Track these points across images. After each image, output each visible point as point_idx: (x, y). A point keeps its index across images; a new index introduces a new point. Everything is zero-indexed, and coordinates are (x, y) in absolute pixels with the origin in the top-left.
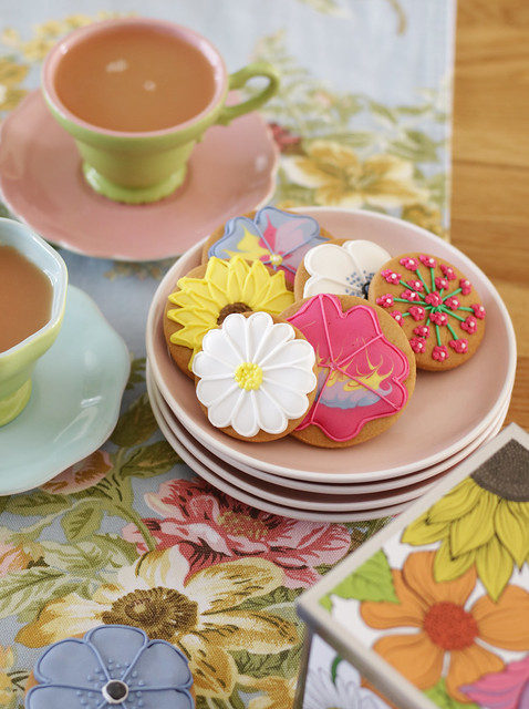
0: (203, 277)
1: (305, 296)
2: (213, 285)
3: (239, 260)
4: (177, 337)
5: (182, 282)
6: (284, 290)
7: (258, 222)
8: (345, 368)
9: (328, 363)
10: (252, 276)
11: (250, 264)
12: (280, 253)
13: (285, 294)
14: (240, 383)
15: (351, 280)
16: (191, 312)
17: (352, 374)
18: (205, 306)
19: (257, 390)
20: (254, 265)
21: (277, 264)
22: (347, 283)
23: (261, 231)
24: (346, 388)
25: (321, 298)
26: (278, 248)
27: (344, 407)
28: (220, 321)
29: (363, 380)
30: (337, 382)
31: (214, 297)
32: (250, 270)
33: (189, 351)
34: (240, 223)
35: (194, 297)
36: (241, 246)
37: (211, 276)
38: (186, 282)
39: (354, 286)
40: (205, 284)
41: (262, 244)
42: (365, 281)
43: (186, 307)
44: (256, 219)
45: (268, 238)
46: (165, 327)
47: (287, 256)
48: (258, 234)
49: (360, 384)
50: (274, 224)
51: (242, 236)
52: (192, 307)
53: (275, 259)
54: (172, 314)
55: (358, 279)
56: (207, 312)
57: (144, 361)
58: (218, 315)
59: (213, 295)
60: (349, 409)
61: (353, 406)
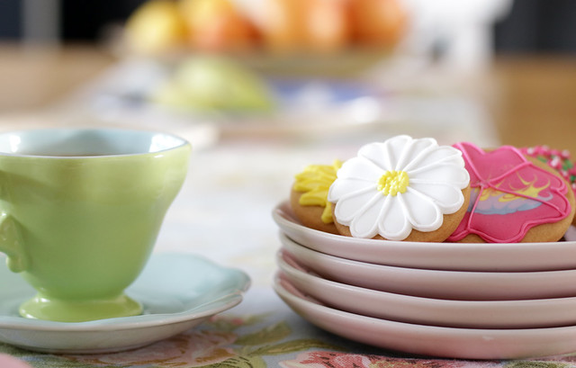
8: (497, 186)
14: (383, 191)
24: (501, 200)
27: (503, 213)
29: (520, 192)
30: (491, 197)
33: (320, 208)
49: (517, 195)
60: (508, 215)
61: (513, 211)
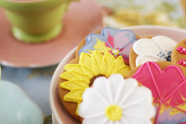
0: (78, 63)
1: (137, 65)
2: (84, 66)
3: (97, 52)
4: (67, 97)
5: (66, 67)
6: (124, 65)
7: (103, 35)
8: (168, 102)
9: (158, 100)
10: (105, 60)
11: (103, 54)
12: (118, 49)
13: (125, 67)
14: (109, 117)
15: (160, 55)
16: (73, 82)
17: (173, 104)
18: (81, 78)
19: (120, 120)
20: (105, 54)
21: (117, 54)
22: (158, 57)
23: (106, 39)
24: (171, 113)
25: (148, 64)
26: (116, 46)
28: (91, 85)
29: (180, 107)
30: (165, 111)
31: (86, 73)
32: (104, 57)
33: (75, 104)
34: (93, 36)
35: (74, 74)
36: (96, 47)
37: (82, 62)
38: (69, 67)
39: (162, 58)
40: (80, 66)
41: (107, 45)
42: (167, 56)
43: (70, 80)
44: (102, 33)
45: (110, 42)
46: (60, 93)
47: (121, 50)
48: (104, 40)
49: (179, 109)
50: (112, 35)
51: (96, 42)
52: (73, 79)
53: (115, 52)
54: (63, 85)
55: (164, 55)
56: (83, 81)
57: (51, 116)
58: (89, 82)
59: (85, 72)
